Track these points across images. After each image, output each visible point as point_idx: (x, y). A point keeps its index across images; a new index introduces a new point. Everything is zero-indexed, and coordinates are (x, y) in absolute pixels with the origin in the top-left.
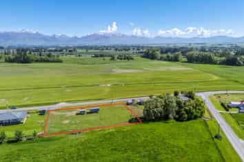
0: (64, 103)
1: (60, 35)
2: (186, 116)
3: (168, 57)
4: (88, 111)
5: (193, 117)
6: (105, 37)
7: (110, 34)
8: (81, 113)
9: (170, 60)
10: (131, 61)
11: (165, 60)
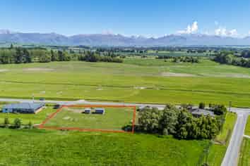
0: (83, 101)
1: (138, 36)
2: (186, 133)
4: (94, 111)
5: (195, 136)
6: (183, 38)
8: (86, 112)
10: (195, 64)
11: (238, 65)
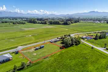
3: (42, 22)
7: (2, 11)
9: (43, 24)
